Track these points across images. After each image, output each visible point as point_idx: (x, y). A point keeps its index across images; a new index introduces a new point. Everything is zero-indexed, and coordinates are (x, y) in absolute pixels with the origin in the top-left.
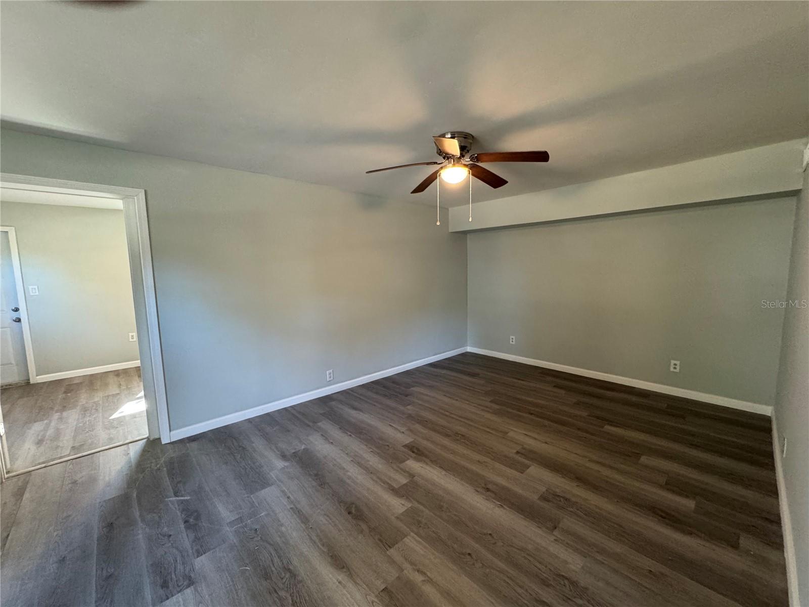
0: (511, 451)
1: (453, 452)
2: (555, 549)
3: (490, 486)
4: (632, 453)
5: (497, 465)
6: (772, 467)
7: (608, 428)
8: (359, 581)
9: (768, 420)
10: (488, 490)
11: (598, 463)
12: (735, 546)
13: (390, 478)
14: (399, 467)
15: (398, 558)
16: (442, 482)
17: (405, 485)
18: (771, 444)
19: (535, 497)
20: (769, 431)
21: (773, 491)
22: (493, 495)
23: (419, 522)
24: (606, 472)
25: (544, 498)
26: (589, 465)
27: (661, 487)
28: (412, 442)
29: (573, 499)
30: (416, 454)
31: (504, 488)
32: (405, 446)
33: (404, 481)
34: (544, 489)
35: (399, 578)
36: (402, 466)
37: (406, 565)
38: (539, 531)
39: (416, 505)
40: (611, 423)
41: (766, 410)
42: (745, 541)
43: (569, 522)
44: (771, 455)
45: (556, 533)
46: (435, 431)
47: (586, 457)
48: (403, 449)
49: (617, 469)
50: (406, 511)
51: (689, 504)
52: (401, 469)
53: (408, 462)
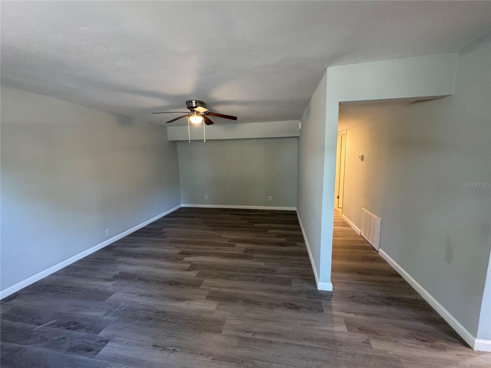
0: (226, 242)
1: (203, 249)
2: (255, 263)
3: (225, 255)
4: (265, 231)
5: (224, 248)
6: (299, 224)
7: (255, 225)
8: (194, 300)
9: (295, 212)
10: (225, 256)
11: (257, 236)
12: (296, 245)
13: (181, 267)
14: (182, 262)
15: (205, 288)
16: (206, 260)
17: (190, 267)
18: (297, 218)
19: (242, 253)
20: (296, 215)
21: (300, 230)
22: (228, 257)
23: (206, 275)
24: (260, 238)
25: (245, 252)
26: (254, 238)
27: (276, 237)
28: (181, 251)
29: (254, 249)
30: (187, 255)
31: (230, 254)
32: (179, 254)
33: (189, 265)
34: (244, 249)
35: (210, 292)
36: (183, 261)
37: (210, 288)
38: (248, 261)
39: (200, 270)
40: (256, 223)
41: (294, 209)
42: (298, 244)
43: (255, 255)
44: (298, 221)
45: (253, 259)
46: (189, 244)
47: (252, 236)
48: (179, 255)
49: (263, 237)
50: (197, 274)
51: (283, 239)
52: (184, 262)
53: (185, 259)
